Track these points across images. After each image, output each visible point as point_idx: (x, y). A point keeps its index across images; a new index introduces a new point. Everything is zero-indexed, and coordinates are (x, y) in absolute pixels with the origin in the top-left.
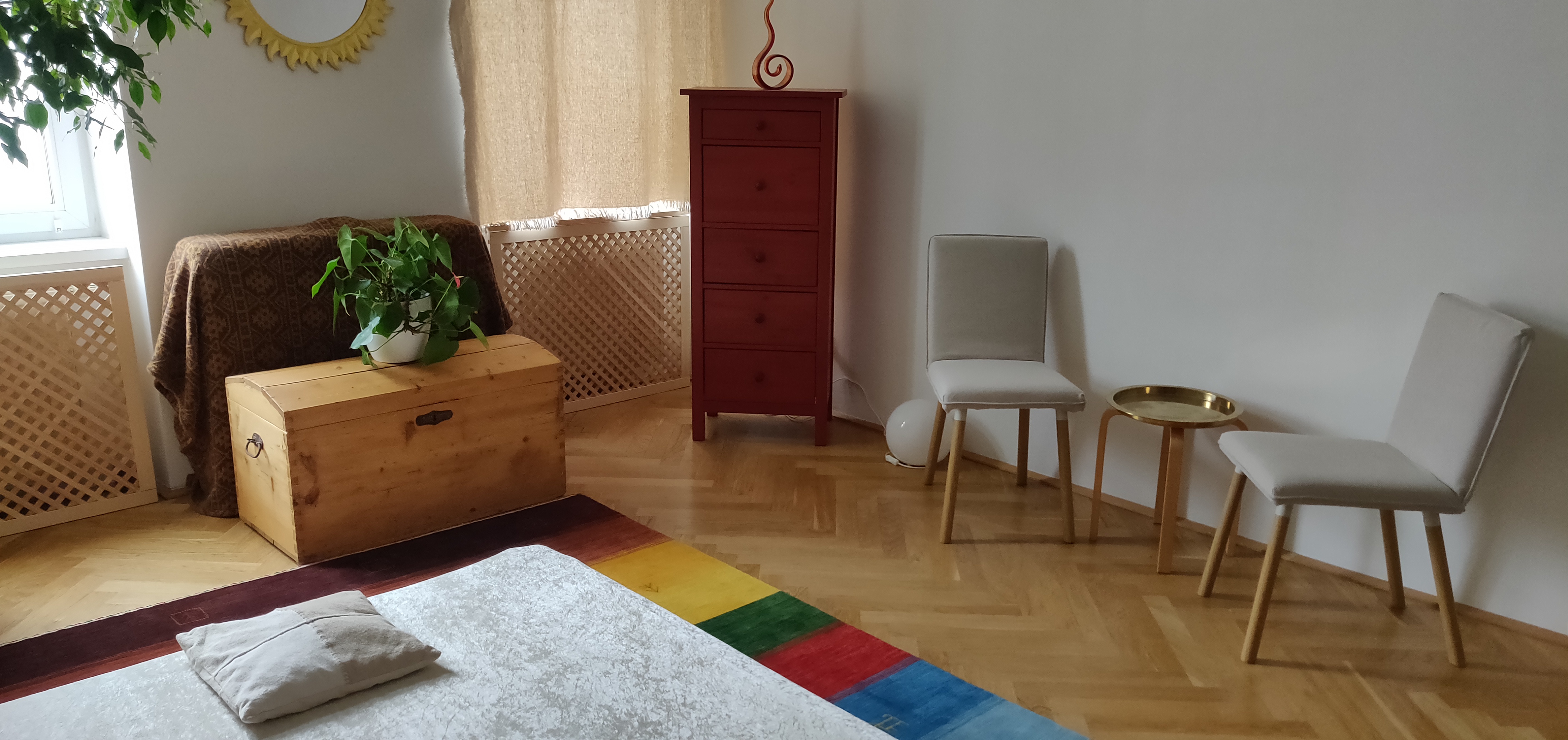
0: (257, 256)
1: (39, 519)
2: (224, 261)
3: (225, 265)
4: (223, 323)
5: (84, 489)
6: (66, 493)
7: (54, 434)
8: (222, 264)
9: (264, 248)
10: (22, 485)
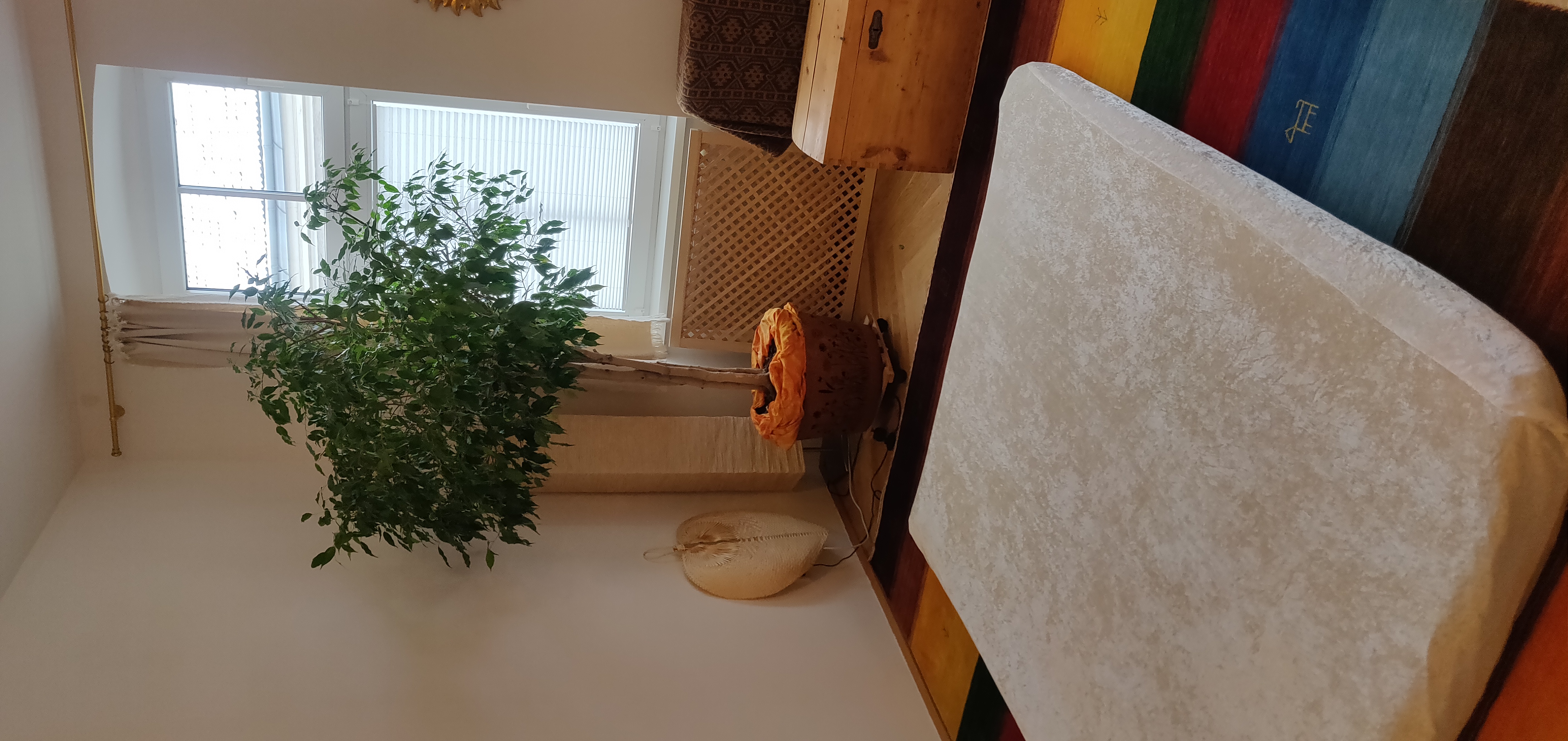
0: (700, 72)
1: (861, 226)
2: (699, 99)
3: (702, 99)
4: (749, 111)
5: (852, 193)
6: (849, 206)
7: (805, 203)
8: (701, 101)
9: (694, 65)
10: (833, 230)
